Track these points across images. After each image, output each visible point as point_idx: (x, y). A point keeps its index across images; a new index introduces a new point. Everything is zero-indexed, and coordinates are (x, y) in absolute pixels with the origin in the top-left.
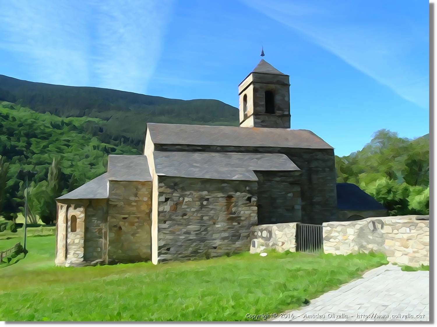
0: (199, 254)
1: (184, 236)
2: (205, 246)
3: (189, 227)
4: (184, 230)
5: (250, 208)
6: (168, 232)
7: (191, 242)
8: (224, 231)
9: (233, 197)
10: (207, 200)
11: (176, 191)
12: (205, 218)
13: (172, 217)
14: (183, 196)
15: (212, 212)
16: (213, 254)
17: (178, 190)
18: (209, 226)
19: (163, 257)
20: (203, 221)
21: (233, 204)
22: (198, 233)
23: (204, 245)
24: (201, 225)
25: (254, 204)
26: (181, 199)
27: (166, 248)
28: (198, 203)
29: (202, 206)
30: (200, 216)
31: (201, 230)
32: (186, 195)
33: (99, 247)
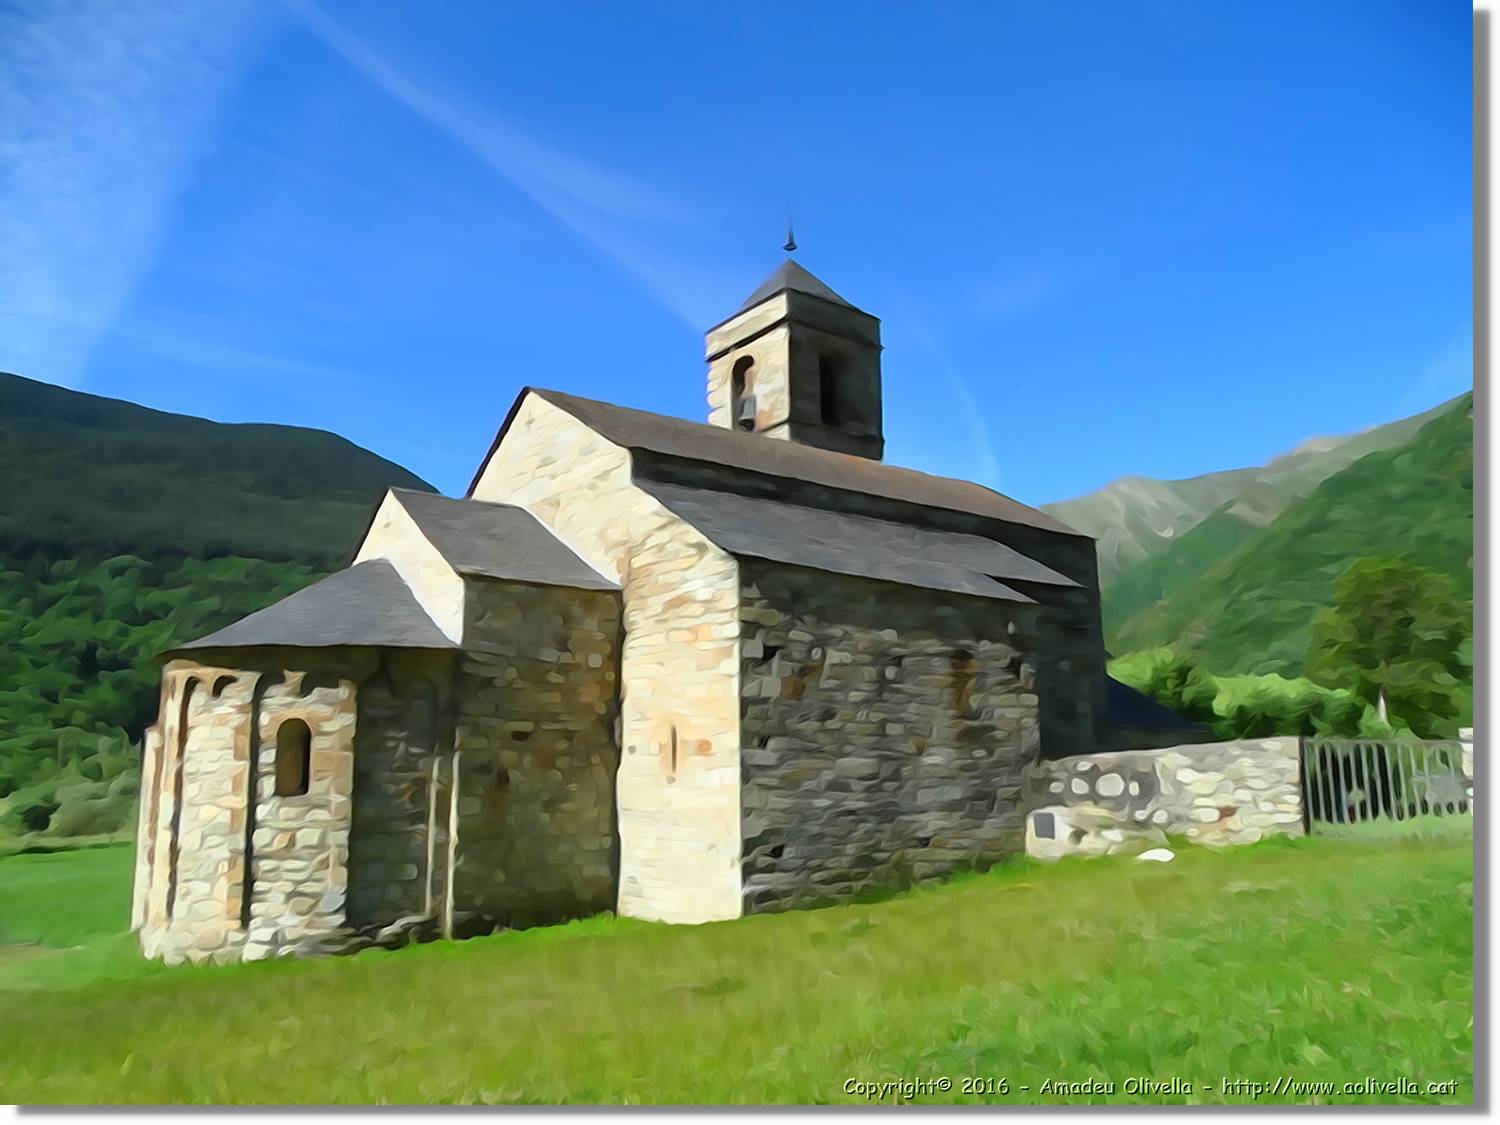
0: (878, 868)
1: (828, 798)
2: (897, 835)
3: (844, 762)
4: (828, 776)
5: (1018, 699)
6: (774, 782)
7: (853, 821)
8: (950, 779)
9: (970, 657)
10: (898, 661)
11: (798, 623)
12: (893, 729)
13: (788, 722)
14: (823, 642)
15: (913, 707)
16: (920, 868)
17: (806, 618)
18: (906, 758)
19: (762, 882)
20: (888, 739)
21: (972, 683)
22: (874, 783)
23: (893, 831)
24: (879, 756)
25: (1027, 683)
26: (816, 653)
27: (769, 848)
28: (870, 672)
29: (882, 684)
30: (876, 720)
31: (883, 775)
32: (832, 637)
33: (410, 861)
